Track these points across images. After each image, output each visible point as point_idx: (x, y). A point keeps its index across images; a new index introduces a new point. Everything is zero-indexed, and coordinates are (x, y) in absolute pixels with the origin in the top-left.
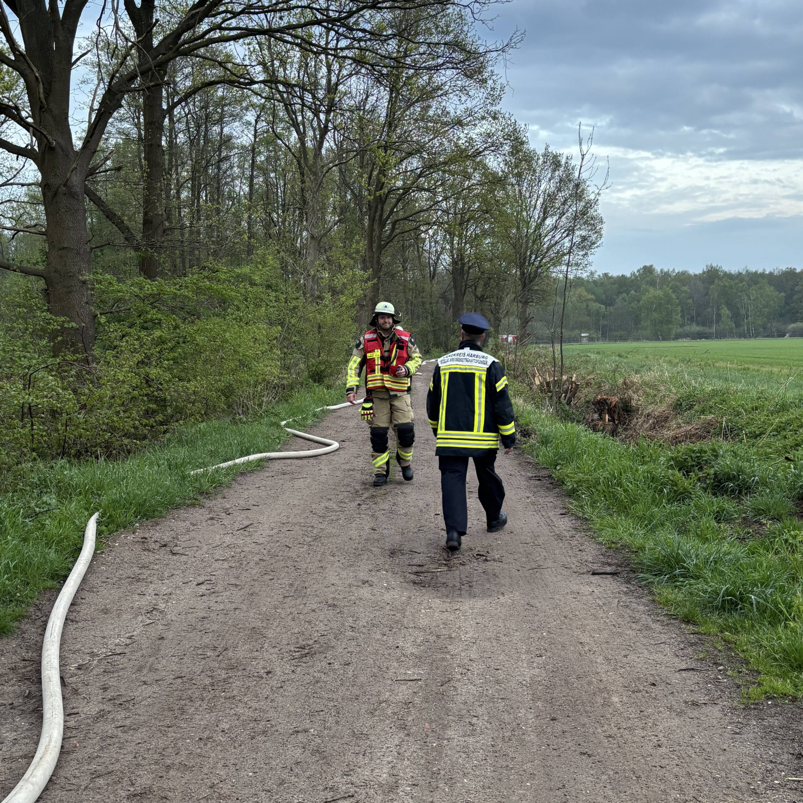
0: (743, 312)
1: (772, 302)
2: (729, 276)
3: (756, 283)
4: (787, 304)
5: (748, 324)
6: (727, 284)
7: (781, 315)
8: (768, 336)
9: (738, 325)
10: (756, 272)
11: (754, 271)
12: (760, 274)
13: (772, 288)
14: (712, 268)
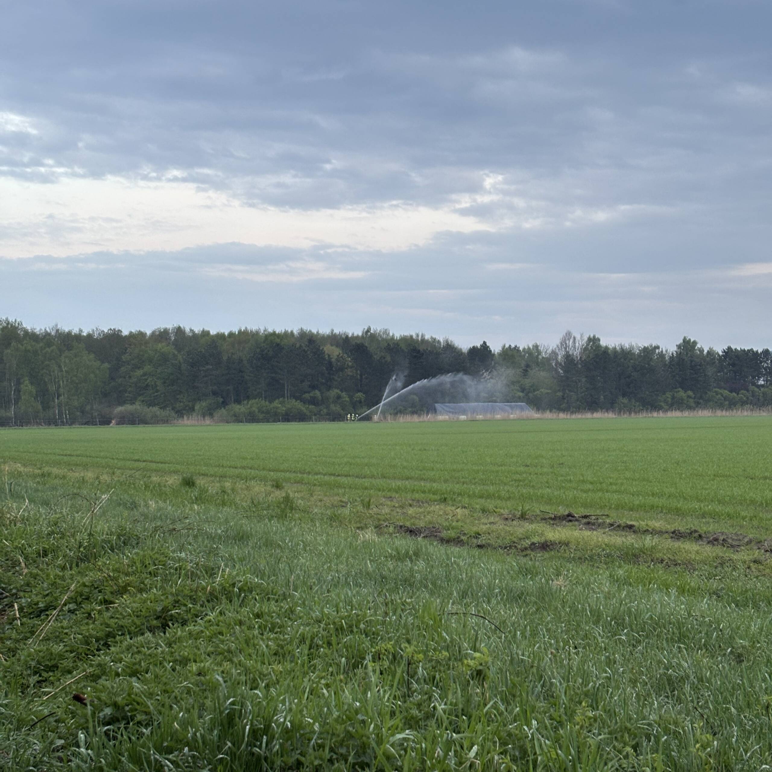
0: (52, 388)
1: (92, 375)
2: (32, 336)
3: (69, 348)
4: (112, 379)
5: (60, 405)
6: (29, 347)
7: (105, 395)
8: (87, 423)
9: (46, 406)
10: (69, 333)
11: (67, 330)
12: (75, 335)
13: (92, 356)
14: (8, 324)
